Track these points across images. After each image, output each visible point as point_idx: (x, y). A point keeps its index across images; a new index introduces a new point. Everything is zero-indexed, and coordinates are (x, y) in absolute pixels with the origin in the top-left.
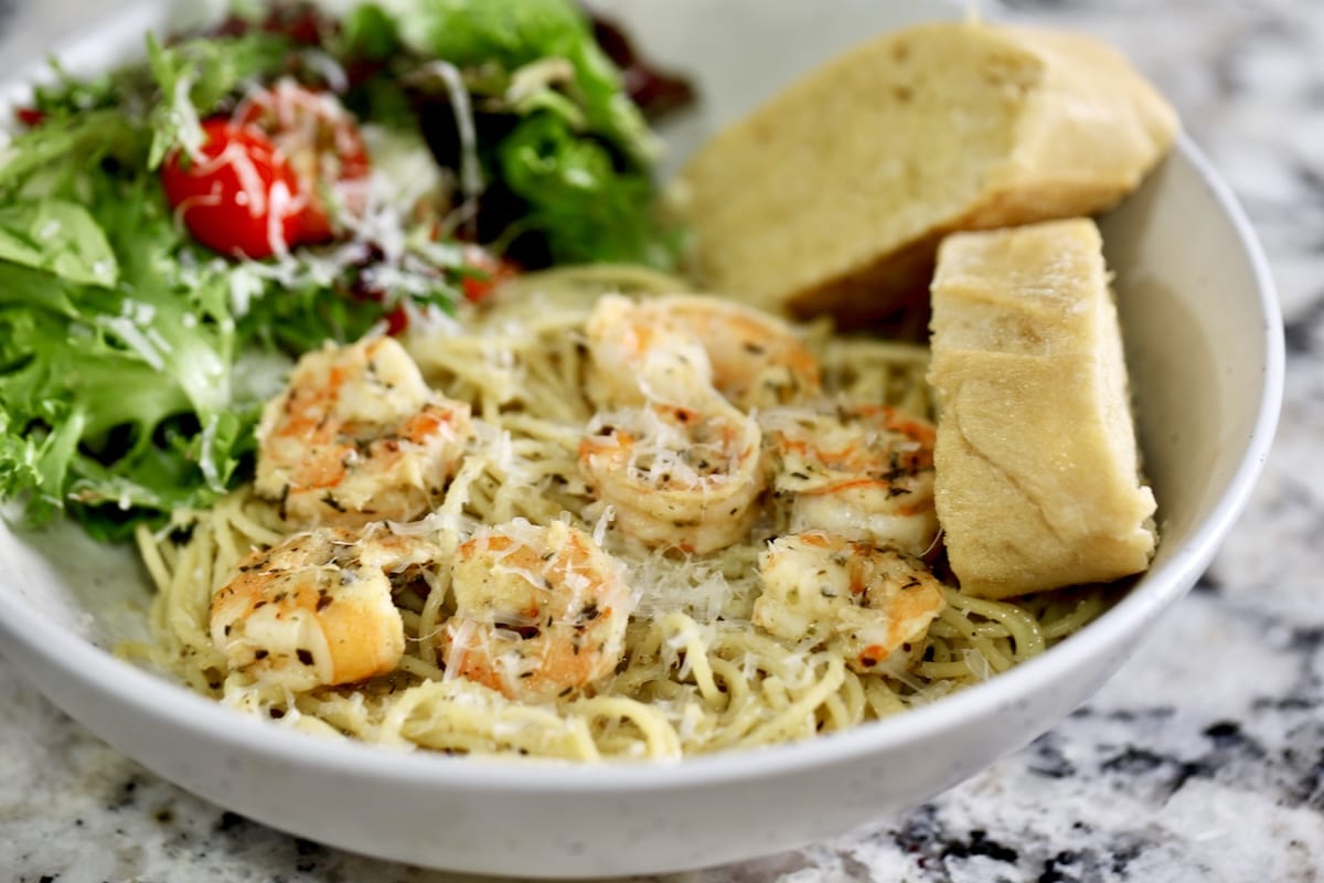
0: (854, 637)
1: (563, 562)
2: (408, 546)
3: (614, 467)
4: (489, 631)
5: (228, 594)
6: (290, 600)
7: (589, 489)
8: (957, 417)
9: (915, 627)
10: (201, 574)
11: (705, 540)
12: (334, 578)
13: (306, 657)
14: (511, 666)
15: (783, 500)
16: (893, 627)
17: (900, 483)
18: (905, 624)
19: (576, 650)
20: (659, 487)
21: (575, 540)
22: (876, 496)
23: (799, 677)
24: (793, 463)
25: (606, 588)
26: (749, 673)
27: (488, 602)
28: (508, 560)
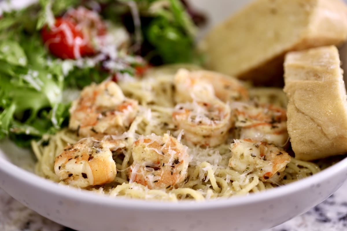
0: (261, 170)
1: (168, 146)
2: (118, 142)
3: (184, 119)
4: (143, 168)
5: (60, 157)
6: (80, 157)
7: (176, 127)
8: (294, 101)
9: (281, 166)
10: (51, 154)
11: (213, 142)
12: (94, 151)
13: (85, 176)
14: (151, 178)
15: (238, 130)
16: (274, 166)
17: (275, 125)
18: (278, 165)
19: (172, 173)
20: (198, 125)
21: (171, 140)
22: (267, 128)
23: (244, 181)
24: (241, 118)
25: (182, 154)
26: (228, 181)
27: (143, 159)
28: (150, 146)
